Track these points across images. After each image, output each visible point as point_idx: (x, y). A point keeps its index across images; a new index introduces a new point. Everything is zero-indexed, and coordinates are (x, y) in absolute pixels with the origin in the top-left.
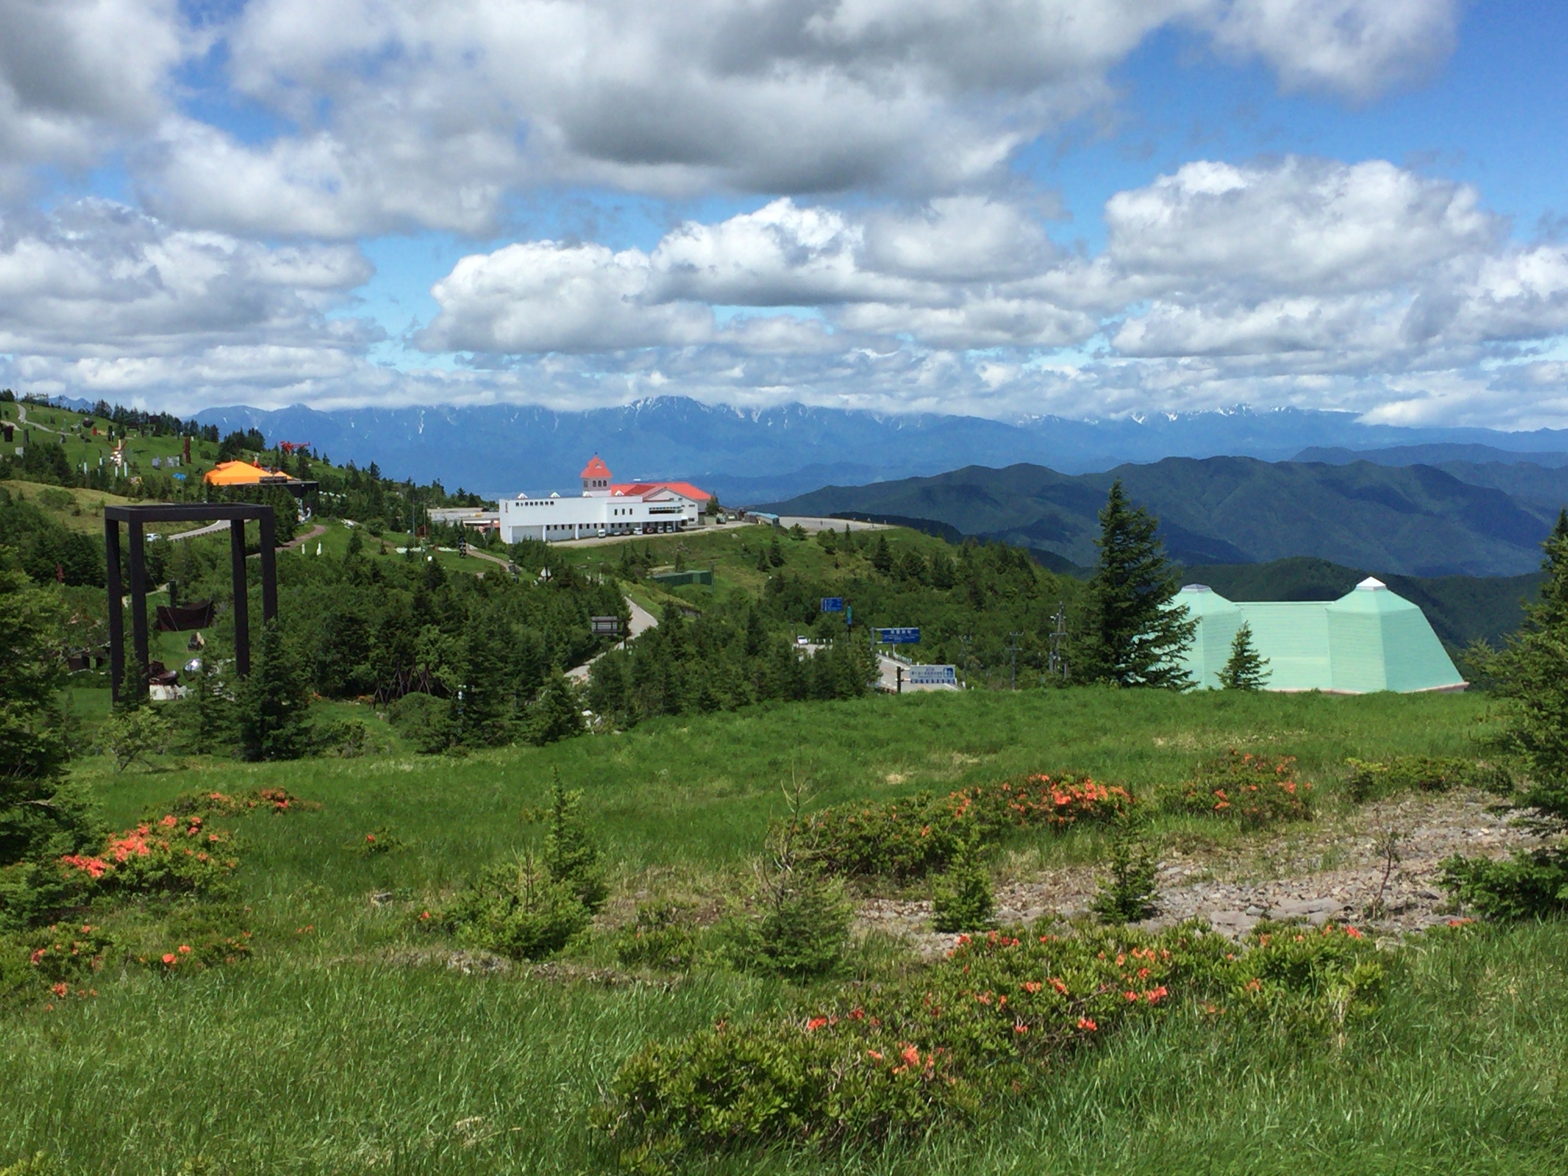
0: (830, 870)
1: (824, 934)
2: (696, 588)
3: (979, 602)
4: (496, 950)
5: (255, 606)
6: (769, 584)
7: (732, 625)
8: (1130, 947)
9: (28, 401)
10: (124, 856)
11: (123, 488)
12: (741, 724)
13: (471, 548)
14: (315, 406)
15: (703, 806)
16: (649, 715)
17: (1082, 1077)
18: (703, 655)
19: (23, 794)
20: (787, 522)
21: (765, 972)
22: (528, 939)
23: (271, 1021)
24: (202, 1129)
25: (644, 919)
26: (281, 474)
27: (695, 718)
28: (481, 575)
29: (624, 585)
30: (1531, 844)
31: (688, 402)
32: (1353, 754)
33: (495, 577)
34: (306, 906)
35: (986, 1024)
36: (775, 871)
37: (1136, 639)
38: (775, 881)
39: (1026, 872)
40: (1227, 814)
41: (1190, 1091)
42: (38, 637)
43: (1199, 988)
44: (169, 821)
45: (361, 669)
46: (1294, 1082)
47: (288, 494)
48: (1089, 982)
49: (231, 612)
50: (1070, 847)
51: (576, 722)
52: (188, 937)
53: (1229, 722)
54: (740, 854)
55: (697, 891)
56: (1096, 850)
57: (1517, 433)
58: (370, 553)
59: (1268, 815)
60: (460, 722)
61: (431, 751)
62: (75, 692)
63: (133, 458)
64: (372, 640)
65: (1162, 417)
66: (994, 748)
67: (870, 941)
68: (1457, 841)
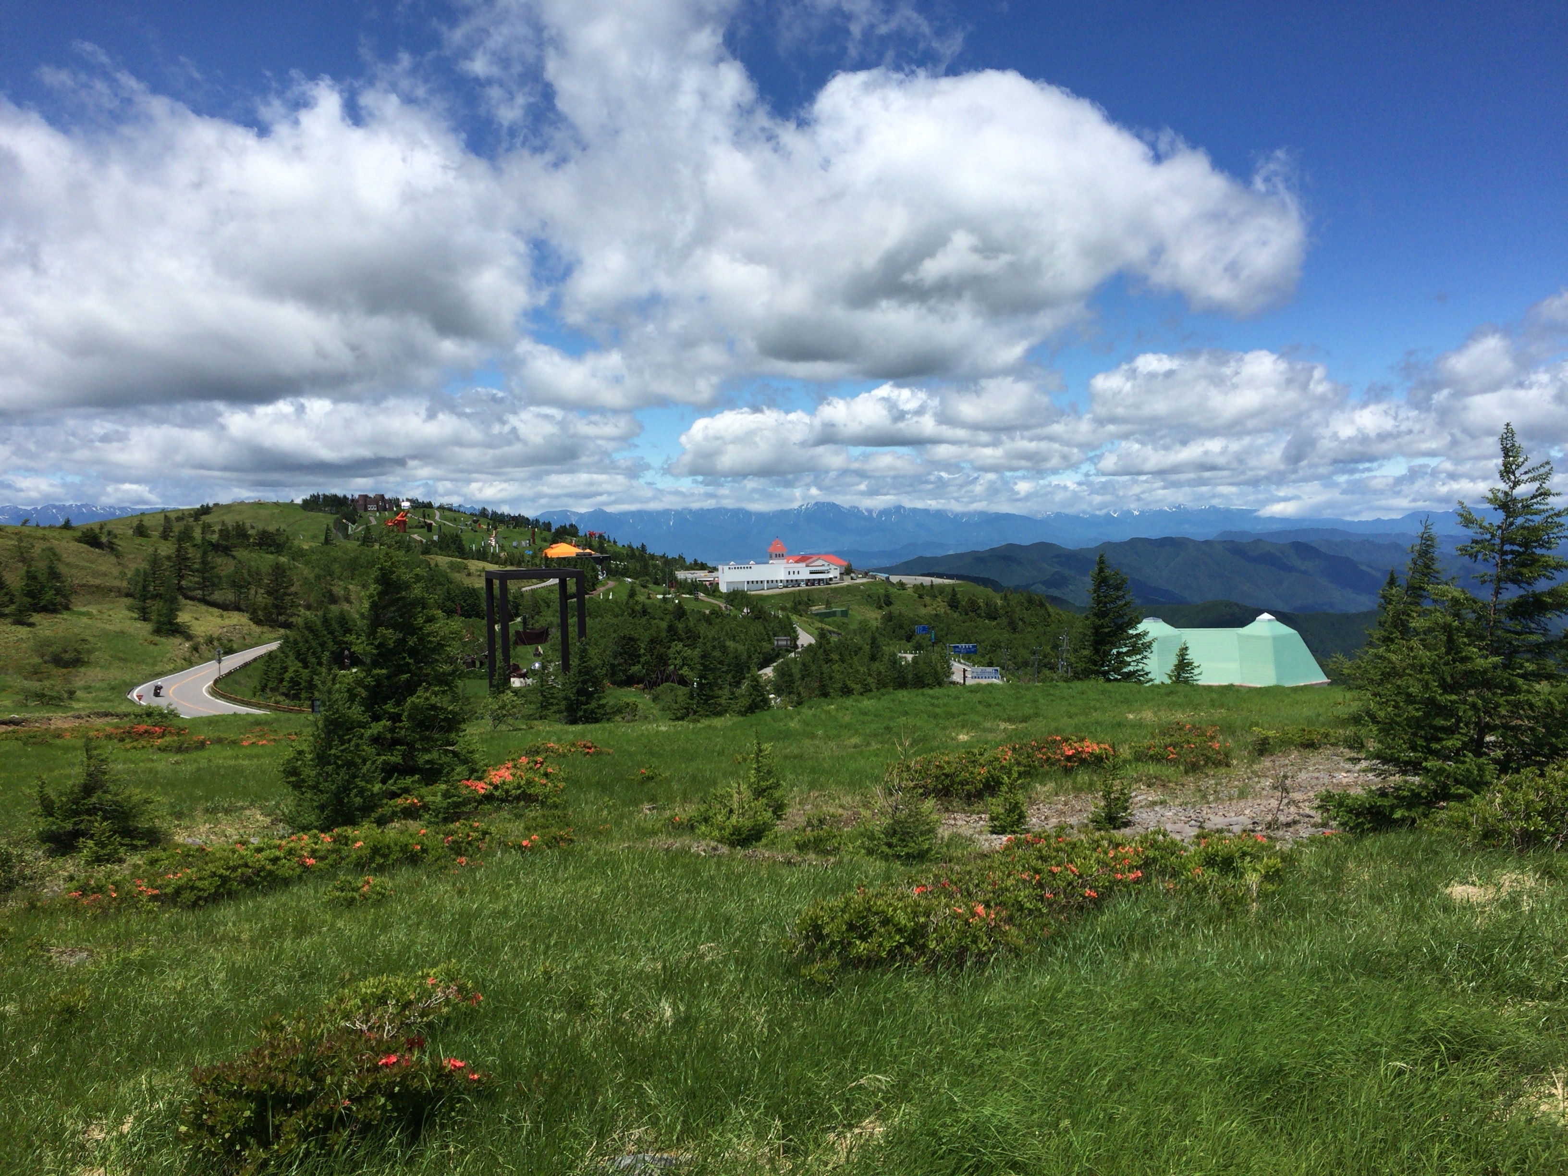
0: (925, 795)
1: (922, 834)
2: (838, 619)
3: (1014, 629)
4: (720, 841)
5: (573, 631)
6: (883, 617)
7: (861, 642)
8: (1118, 845)
9: (441, 508)
10: (497, 781)
11: (496, 559)
12: (867, 703)
13: (701, 595)
14: (609, 509)
15: (844, 753)
16: (810, 698)
17: (1088, 928)
18: (843, 661)
19: (439, 743)
20: (894, 579)
21: (885, 857)
22: (740, 835)
23: (586, 883)
24: (548, 947)
25: (809, 823)
26: (588, 551)
27: (840, 700)
28: (707, 612)
29: (794, 618)
30: (1375, 782)
31: (833, 505)
32: (1257, 725)
33: (716, 613)
34: (605, 812)
35: (1027, 892)
36: (891, 794)
37: (1115, 651)
38: (891, 800)
39: (1047, 797)
40: (1175, 763)
41: (1158, 937)
42: (448, 649)
43: (1162, 872)
44: (524, 760)
45: (636, 668)
46: (1225, 933)
47: (592, 563)
48: (1091, 867)
49: (559, 634)
50: (1074, 782)
51: (766, 701)
52: (536, 830)
53: (1174, 704)
54: (868, 783)
55: (841, 806)
56: (1091, 784)
57: (1360, 522)
58: (641, 598)
59: (1202, 763)
60: (695, 701)
61: (678, 719)
62: (467, 681)
63: (502, 541)
64: (642, 651)
65: (1129, 513)
66: (1025, 719)
67: (951, 839)
68: (1326, 781)
